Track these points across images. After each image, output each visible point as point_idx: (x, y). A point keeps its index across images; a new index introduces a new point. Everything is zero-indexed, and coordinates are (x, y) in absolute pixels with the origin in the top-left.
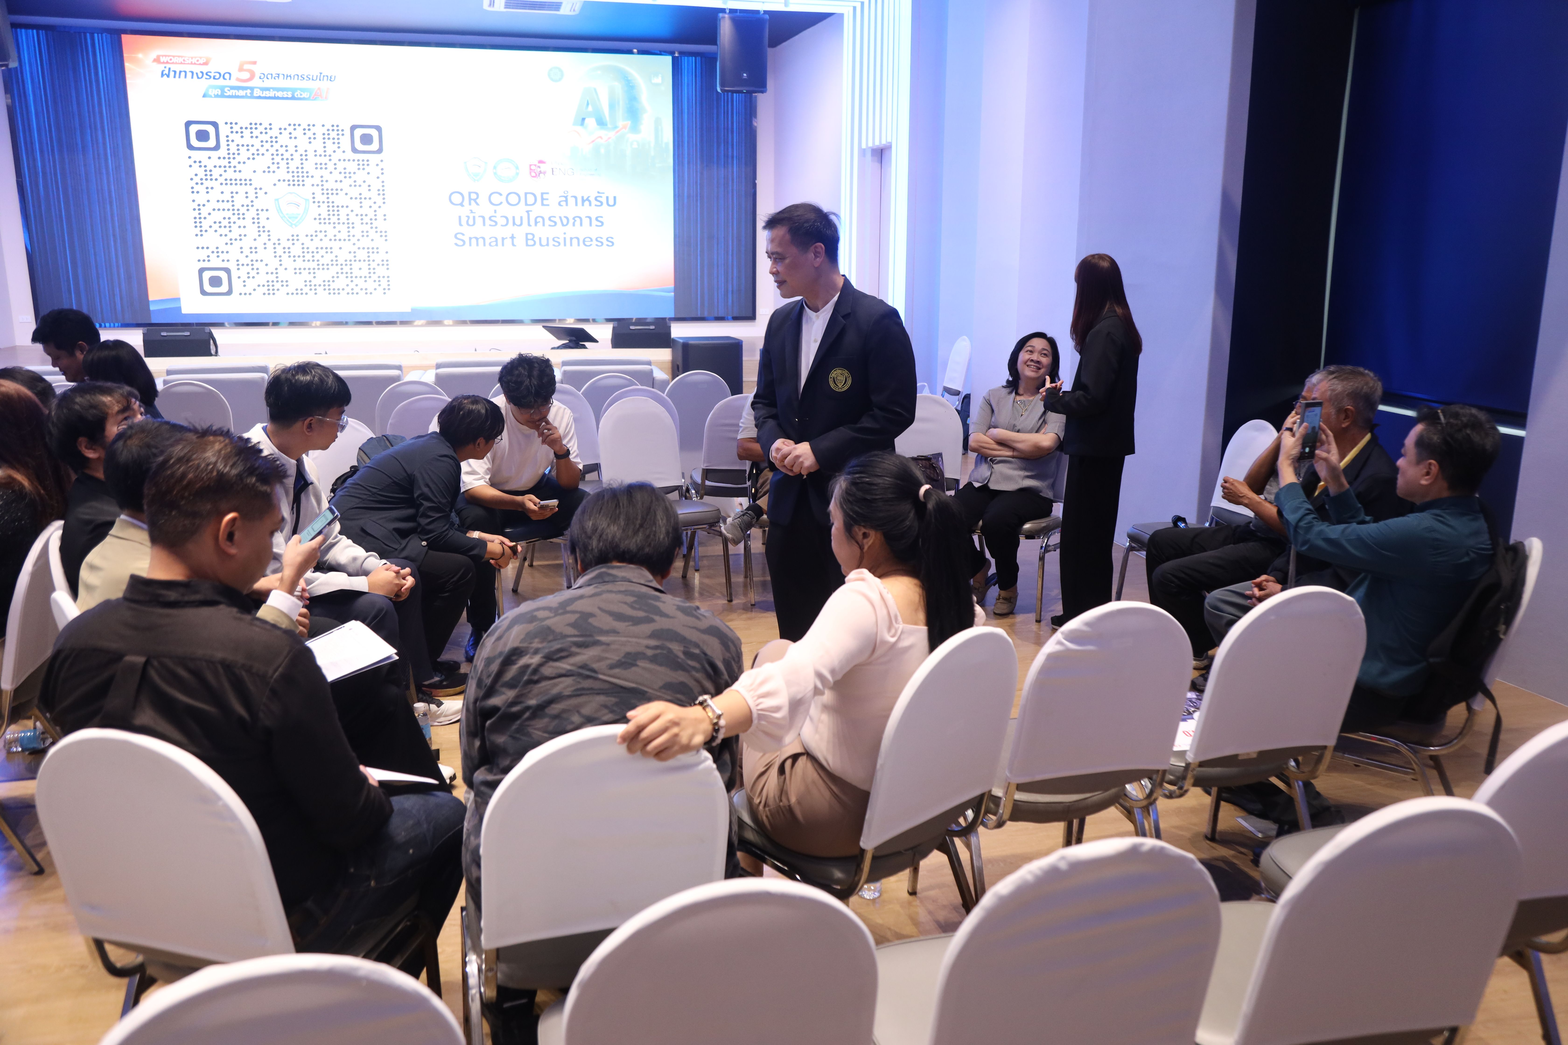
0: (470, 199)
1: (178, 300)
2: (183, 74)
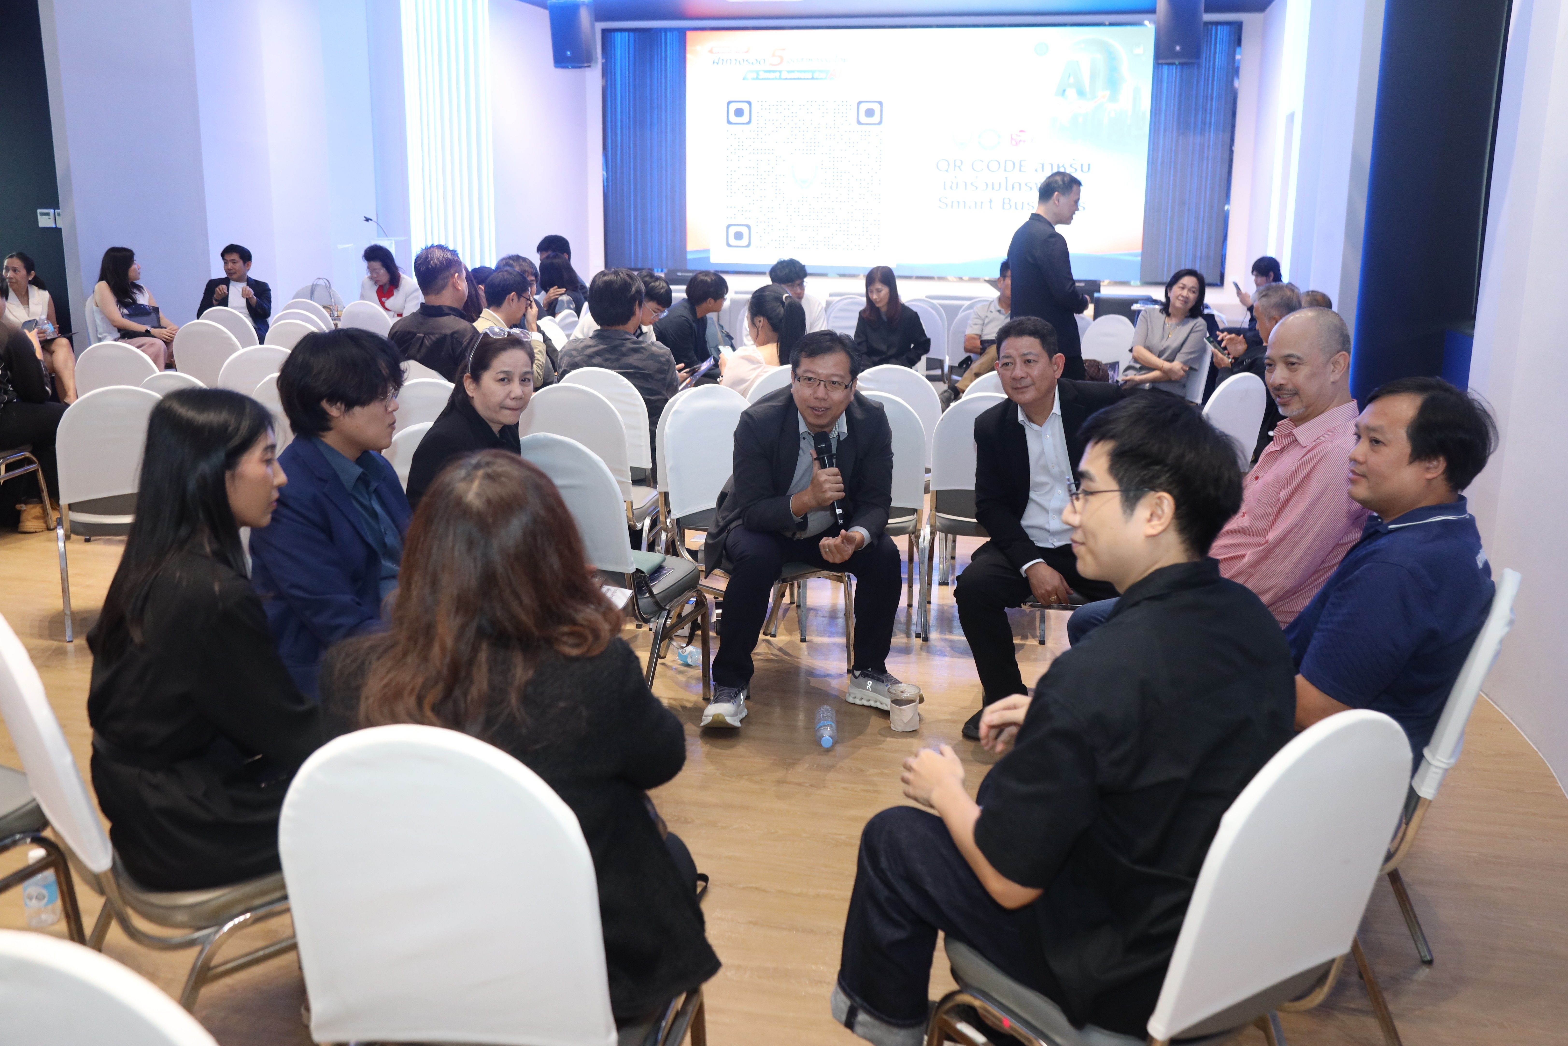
0: (955, 166)
1: (708, 251)
2: (729, 61)
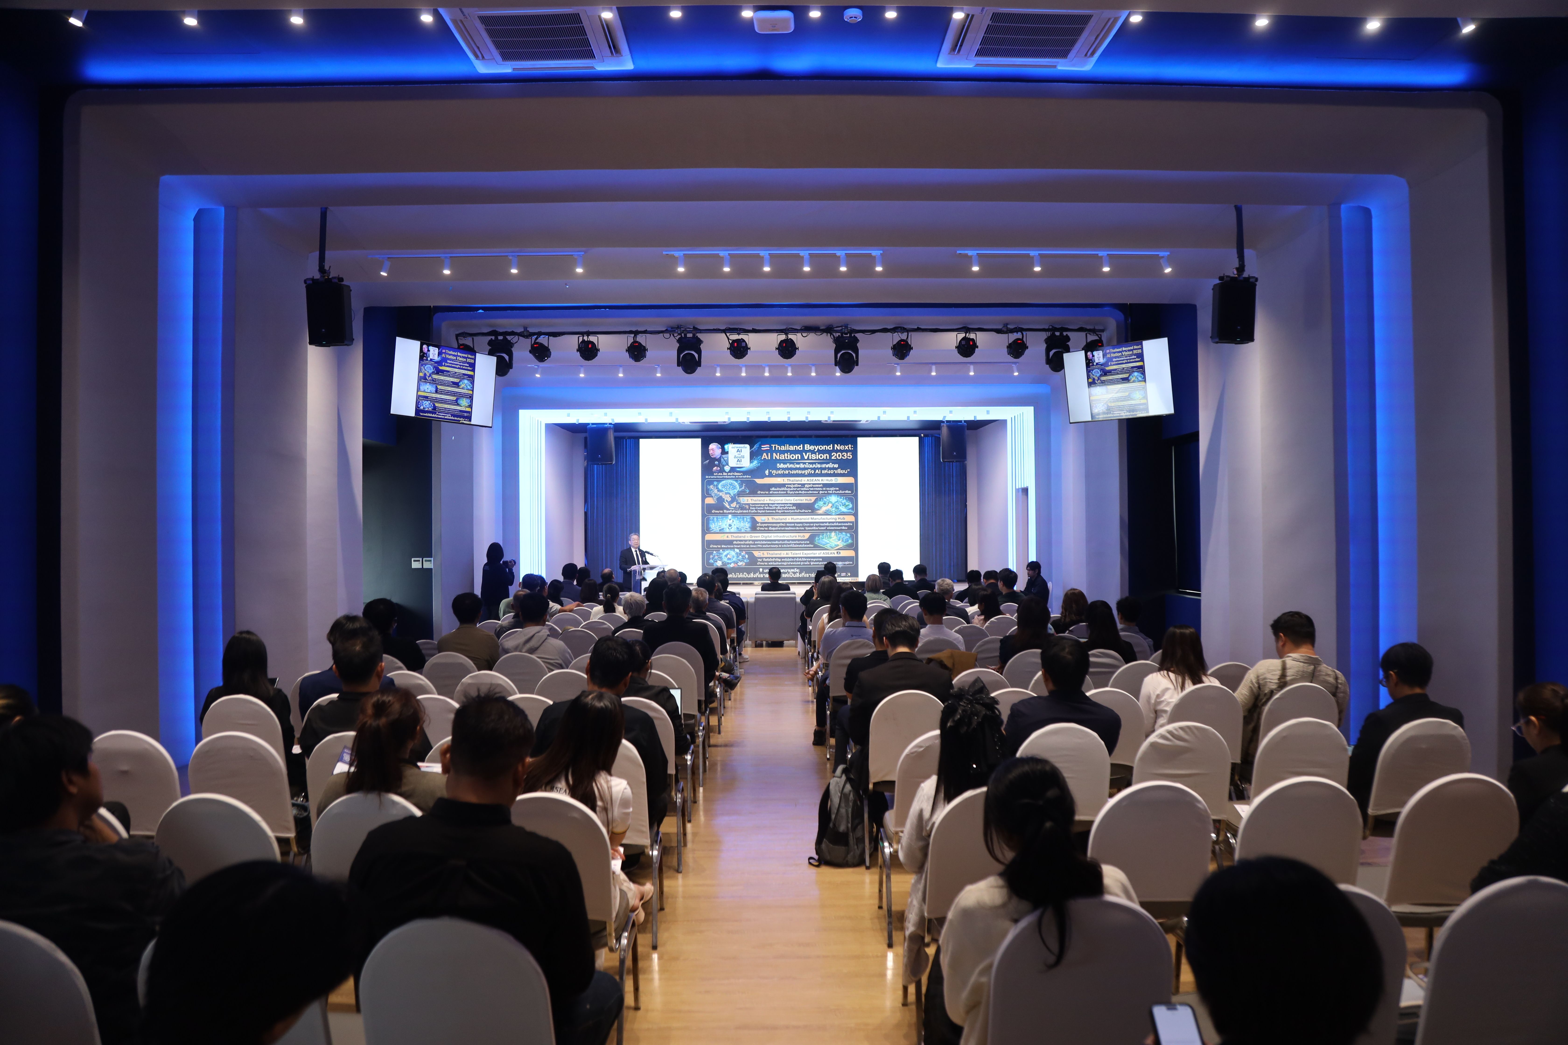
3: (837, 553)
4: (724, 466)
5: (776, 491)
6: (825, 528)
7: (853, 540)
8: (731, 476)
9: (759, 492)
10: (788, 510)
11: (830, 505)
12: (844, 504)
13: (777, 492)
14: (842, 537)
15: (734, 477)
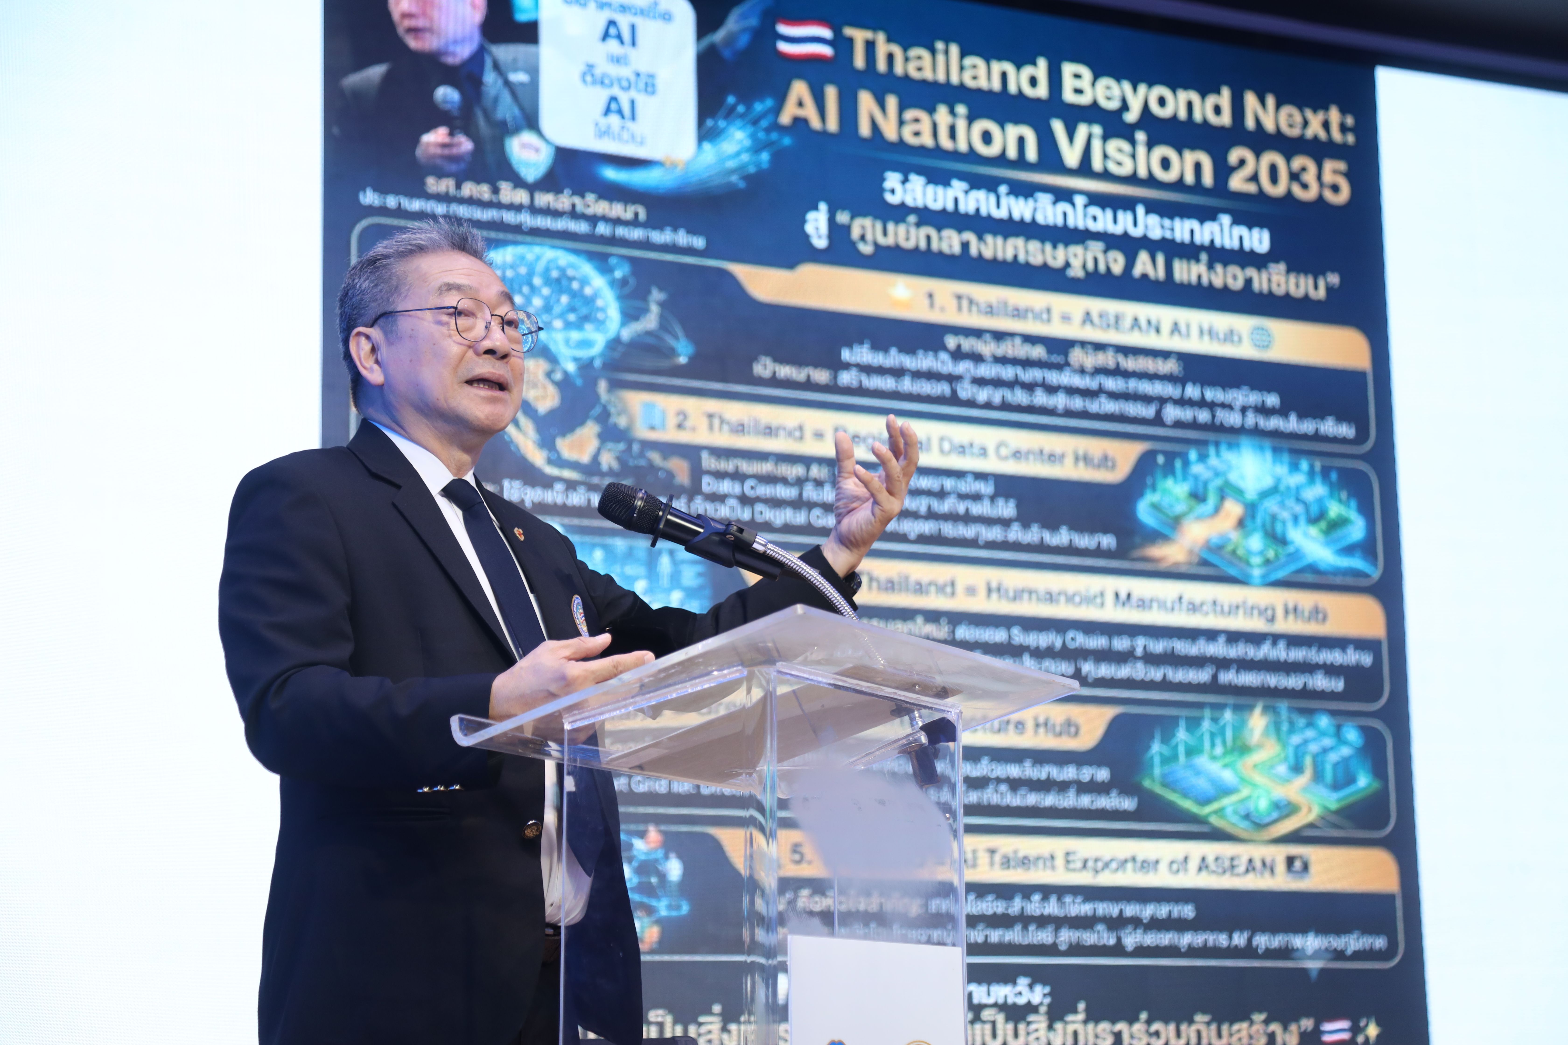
3: (1290, 861)
4: (505, 130)
5: (881, 371)
6: (1202, 676)
7: (1379, 771)
8: (556, 214)
9: (764, 367)
10: (967, 519)
11: (1233, 509)
12: (1314, 510)
13: (887, 383)
14: (1314, 748)
15: (582, 227)
